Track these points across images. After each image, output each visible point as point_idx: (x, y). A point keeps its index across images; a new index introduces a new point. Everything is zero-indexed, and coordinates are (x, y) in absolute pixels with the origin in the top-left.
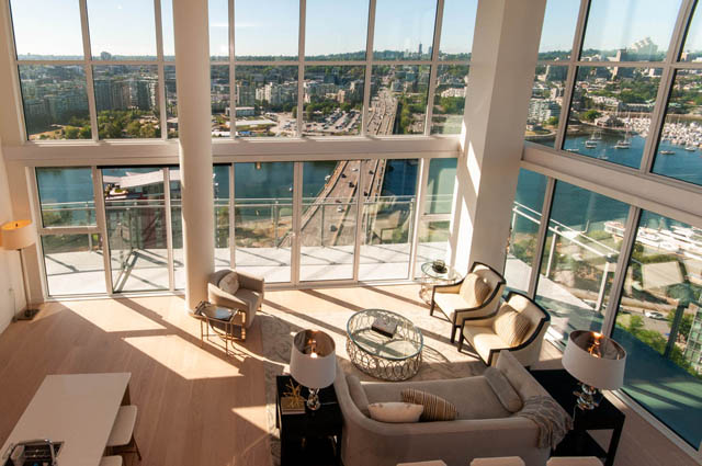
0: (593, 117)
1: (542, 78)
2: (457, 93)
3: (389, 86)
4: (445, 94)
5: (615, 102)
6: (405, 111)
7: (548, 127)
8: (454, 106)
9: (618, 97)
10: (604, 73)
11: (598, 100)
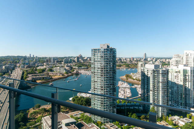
0: (73, 71)
1: (63, 63)
2: (42, 68)
3: (19, 67)
4: (38, 68)
5: (77, 67)
6: (25, 74)
7: (65, 74)
8: (41, 71)
9: (78, 66)
10: (74, 61)
11: (74, 67)
